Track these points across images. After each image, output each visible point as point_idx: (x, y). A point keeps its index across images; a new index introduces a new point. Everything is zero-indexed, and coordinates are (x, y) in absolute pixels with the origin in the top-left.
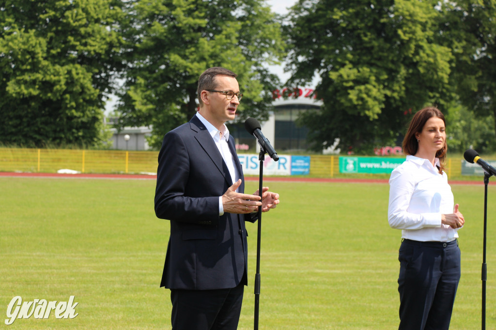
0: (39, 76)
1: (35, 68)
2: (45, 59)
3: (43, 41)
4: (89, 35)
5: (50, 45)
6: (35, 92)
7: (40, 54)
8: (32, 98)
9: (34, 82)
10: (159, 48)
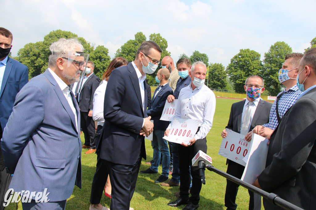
0: (243, 79)
1: (242, 78)
2: (244, 76)
3: (244, 73)
4: (253, 71)
5: (246, 73)
6: (241, 83)
7: (243, 75)
8: (241, 84)
9: (242, 81)
10: (267, 75)
